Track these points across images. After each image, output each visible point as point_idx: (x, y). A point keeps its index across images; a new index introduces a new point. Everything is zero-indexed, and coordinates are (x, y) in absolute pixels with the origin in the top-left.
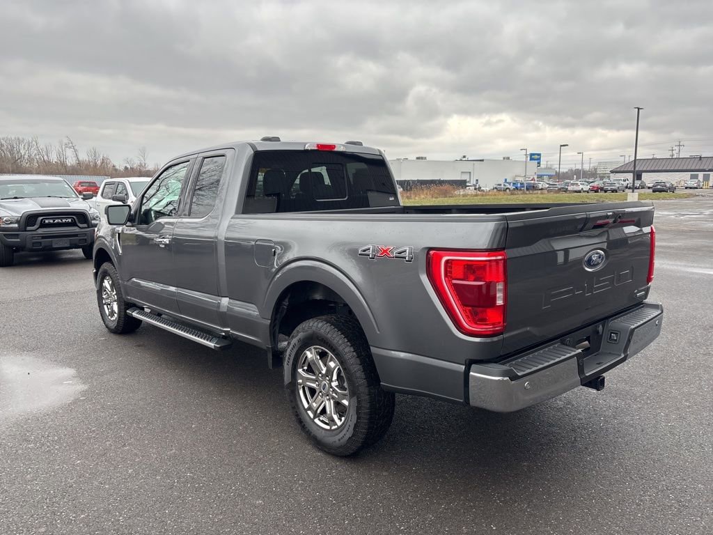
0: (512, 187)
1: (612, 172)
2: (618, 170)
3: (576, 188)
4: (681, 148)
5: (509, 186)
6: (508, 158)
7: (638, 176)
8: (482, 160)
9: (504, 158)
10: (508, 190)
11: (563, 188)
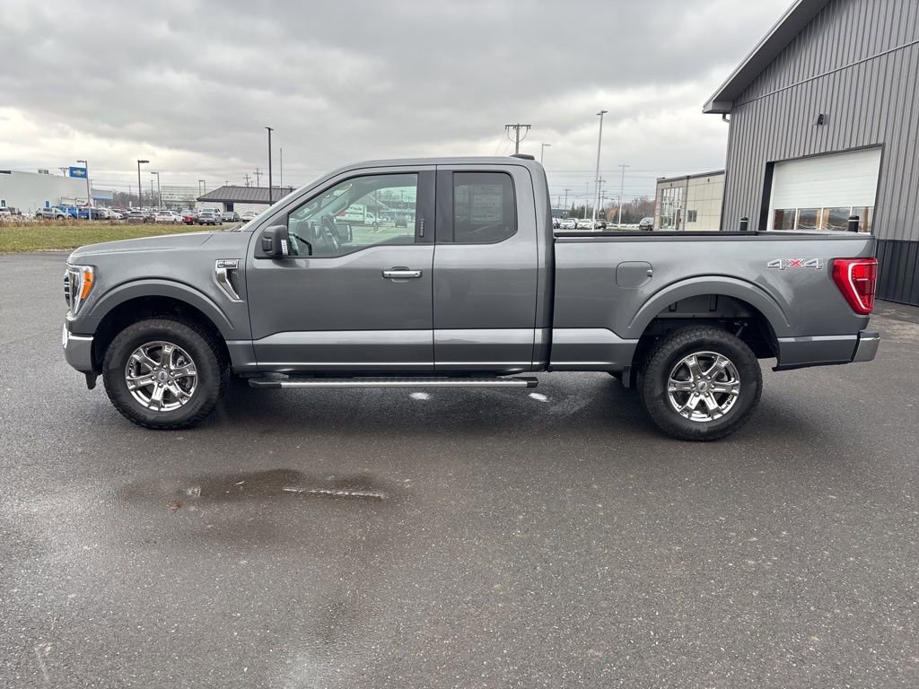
0: (67, 214)
1: (199, 200)
2: (206, 197)
3: (167, 218)
4: (260, 176)
5: (61, 213)
6: (47, 172)
7: (229, 207)
8: (9, 172)
9: (40, 172)
10: (60, 218)
11: (149, 218)
